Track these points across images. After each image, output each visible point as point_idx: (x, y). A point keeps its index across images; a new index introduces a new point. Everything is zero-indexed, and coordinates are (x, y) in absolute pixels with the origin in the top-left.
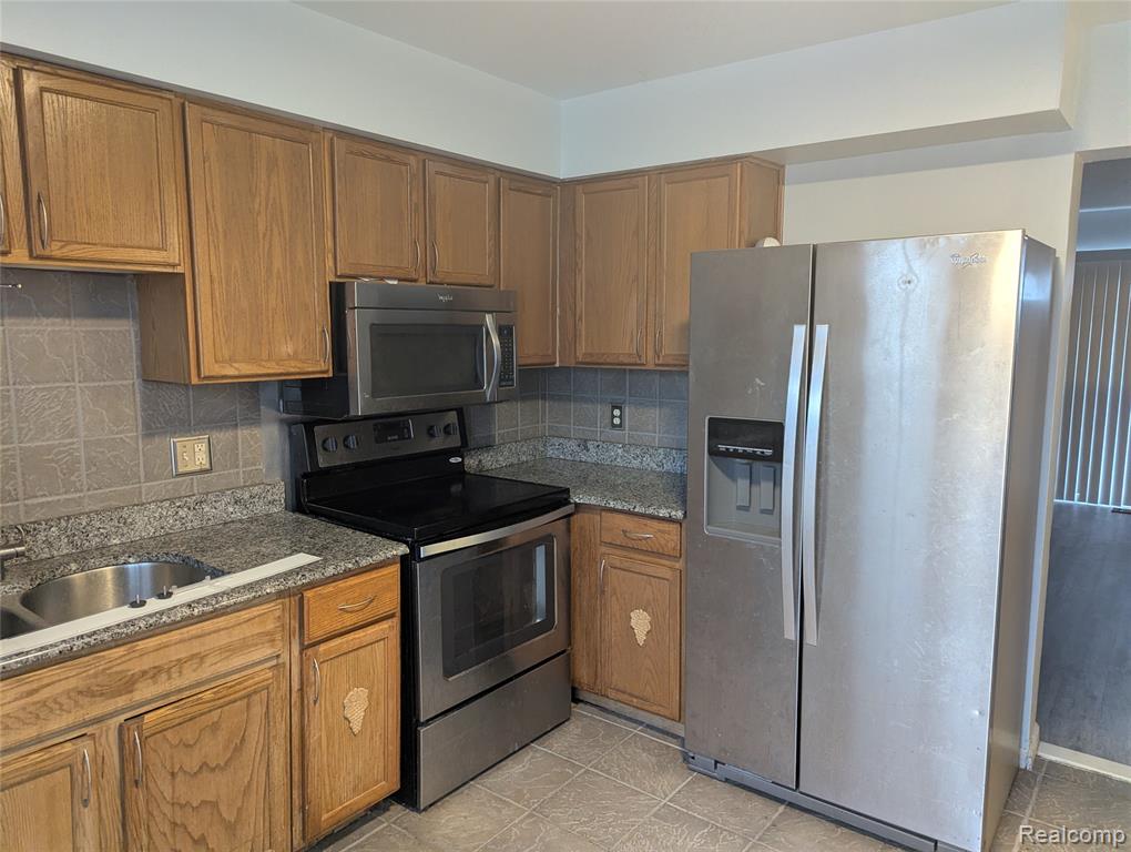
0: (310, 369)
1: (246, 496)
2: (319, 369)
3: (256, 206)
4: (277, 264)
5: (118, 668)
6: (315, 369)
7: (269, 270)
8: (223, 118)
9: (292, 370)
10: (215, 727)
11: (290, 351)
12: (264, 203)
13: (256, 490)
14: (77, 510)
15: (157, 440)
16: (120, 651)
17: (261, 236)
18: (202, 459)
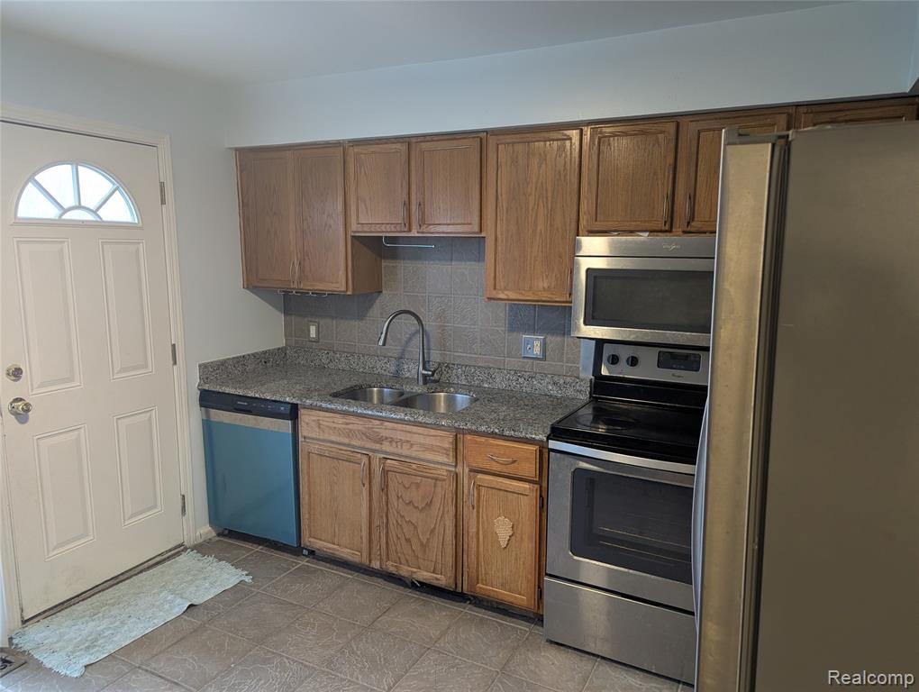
0: (557, 299)
1: (561, 382)
2: (564, 300)
3: (529, 190)
4: (541, 227)
5: (377, 430)
6: (562, 300)
7: (534, 231)
8: (509, 139)
9: (544, 299)
10: (418, 486)
11: (546, 285)
12: (534, 188)
13: (568, 379)
14: (473, 363)
15: (515, 334)
16: (377, 422)
17: (530, 208)
18: (537, 350)
